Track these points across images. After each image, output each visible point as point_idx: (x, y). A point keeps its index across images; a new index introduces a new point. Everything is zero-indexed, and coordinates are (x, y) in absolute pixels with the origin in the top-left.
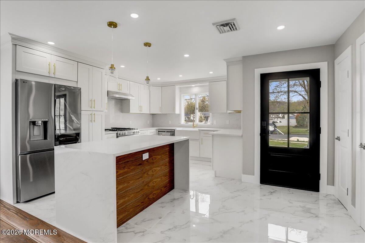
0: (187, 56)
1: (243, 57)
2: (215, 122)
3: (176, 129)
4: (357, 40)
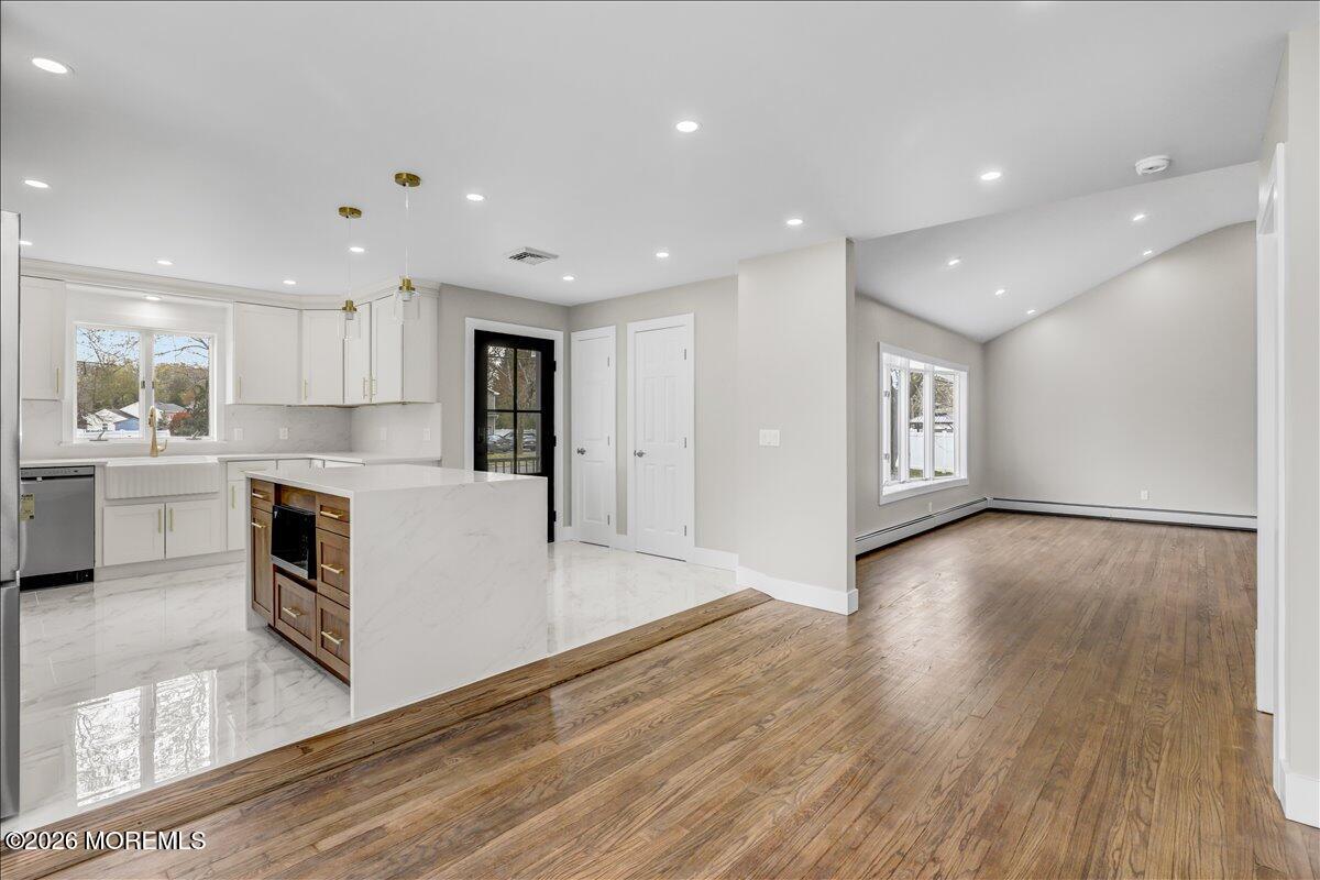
1: (442, 284)
2: (237, 434)
3: (103, 466)
4: (629, 325)
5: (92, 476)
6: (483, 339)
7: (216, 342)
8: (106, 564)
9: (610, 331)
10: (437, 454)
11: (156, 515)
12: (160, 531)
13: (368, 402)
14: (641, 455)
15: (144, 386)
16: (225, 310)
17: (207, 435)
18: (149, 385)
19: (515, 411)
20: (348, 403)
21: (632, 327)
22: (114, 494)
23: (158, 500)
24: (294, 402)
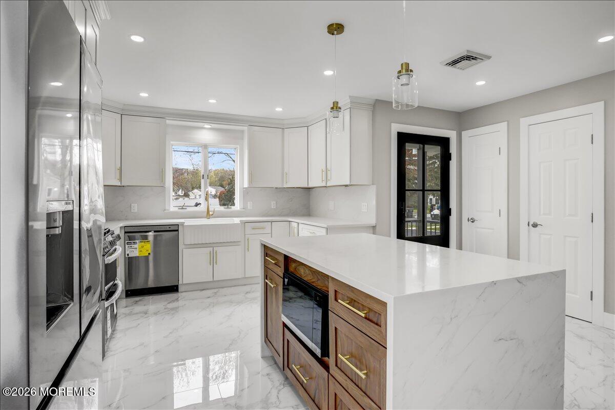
0: (329, 73)
1: (376, 100)
2: (250, 205)
3: (183, 224)
4: (522, 120)
5: (178, 230)
6: (404, 139)
7: (238, 151)
8: (184, 283)
9: (503, 126)
10: (373, 222)
11: (209, 254)
12: (210, 265)
13: (324, 185)
14: (535, 225)
15: (203, 178)
16: (243, 132)
17: (234, 205)
18: (206, 177)
19: (423, 190)
20: (310, 186)
21: (524, 122)
22: (188, 242)
23: (209, 245)
24: (280, 186)
